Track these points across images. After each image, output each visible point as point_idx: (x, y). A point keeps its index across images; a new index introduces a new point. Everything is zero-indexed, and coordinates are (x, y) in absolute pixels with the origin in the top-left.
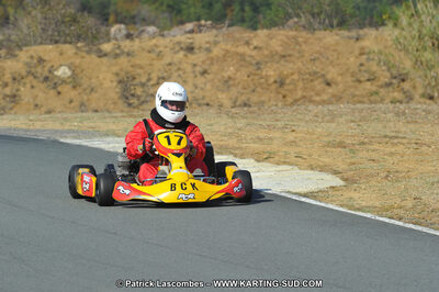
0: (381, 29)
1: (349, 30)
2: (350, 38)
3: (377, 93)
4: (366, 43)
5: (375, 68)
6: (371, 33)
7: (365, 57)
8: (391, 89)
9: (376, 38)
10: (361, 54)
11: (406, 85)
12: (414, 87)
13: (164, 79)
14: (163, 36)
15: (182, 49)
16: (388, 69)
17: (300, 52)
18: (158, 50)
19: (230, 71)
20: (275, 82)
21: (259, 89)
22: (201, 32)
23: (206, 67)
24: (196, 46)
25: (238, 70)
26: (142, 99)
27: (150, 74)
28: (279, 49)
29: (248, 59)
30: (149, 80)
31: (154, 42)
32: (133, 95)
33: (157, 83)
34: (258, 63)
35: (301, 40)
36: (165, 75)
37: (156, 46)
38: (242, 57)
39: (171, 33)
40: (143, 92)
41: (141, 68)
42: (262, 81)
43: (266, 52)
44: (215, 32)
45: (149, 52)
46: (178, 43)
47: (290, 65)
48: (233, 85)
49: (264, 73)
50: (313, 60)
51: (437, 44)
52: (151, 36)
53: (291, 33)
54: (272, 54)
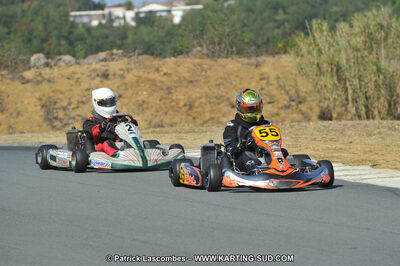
0: (277, 57)
1: (249, 57)
2: (250, 65)
3: (277, 114)
4: (265, 69)
5: (275, 92)
6: (270, 60)
7: (265, 82)
8: (290, 110)
9: (273, 64)
10: (262, 79)
11: (304, 107)
12: (311, 109)
13: (83, 102)
14: (79, 64)
15: (98, 75)
16: (287, 93)
17: (206, 78)
18: (76, 77)
19: (144, 95)
20: (185, 105)
21: (171, 112)
22: (113, 60)
23: (121, 92)
24: (111, 72)
25: (150, 95)
26: (64, 122)
27: (70, 99)
28: (187, 75)
29: (159, 84)
30: (70, 104)
31: (71, 69)
32: (56, 118)
33: (78, 107)
34: (168, 88)
35: (206, 66)
36: (84, 99)
37: (74, 73)
38: (153, 82)
39: (86, 61)
40: (65, 115)
41: (62, 93)
42: (173, 104)
43: (175, 78)
44: (126, 60)
45: (68, 79)
46: (94, 70)
47: (198, 90)
48: (147, 108)
49: (174, 97)
50: (218, 85)
51: (335, 69)
52: (68, 64)
53: (197, 61)
54: (181, 80)
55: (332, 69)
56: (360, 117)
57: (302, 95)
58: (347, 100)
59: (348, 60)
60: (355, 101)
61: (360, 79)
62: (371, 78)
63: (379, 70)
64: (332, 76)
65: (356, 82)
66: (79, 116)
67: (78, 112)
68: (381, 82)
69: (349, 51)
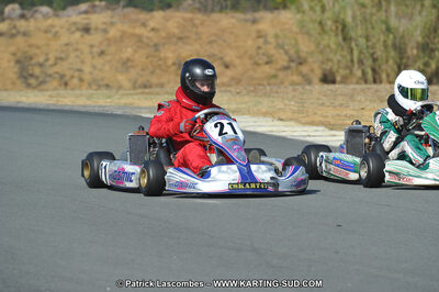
0: (276, 12)
1: (244, 11)
2: (246, 21)
3: (275, 76)
4: (262, 26)
5: (273, 52)
6: (267, 16)
7: (261, 40)
8: (289, 72)
9: (272, 21)
10: (259, 37)
11: (304, 69)
12: (312, 71)
13: (61, 59)
14: (57, 16)
15: (78, 29)
16: (286, 53)
17: (197, 34)
18: (54, 30)
19: (128, 52)
20: (174, 64)
21: (158, 71)
22: (95, 12)
23: (103, 48)
24: (93, 26)
25: (135, 51)
26: (41, 79)
27: (47, 54)
28: (176, 31)
29: (145, 40)
30: (47, 60)
31: (50, 21)
32: (32, 75)
33: (55, 64)
34: (156, 45)
35: (197, 22)
36: (63, 55)
37: (52, 26)
38: (139, 38)
39: (65, 12)
40: (42, 72)
41: (38, 47)
42: (161, 62)
43: (163, 34)
44: (109, 13)
45: (46, 32)
46: (75, 24)
47: (188, 47)
48: (132, 67)
49: (162, 55)
50: (210, 43)
51: (340, 28)
52: (46, 17)
53: (189, 15)
54: (170, 37)
55: (337, 28)
56: (366, 82)
57: (303, 55)
58: (352, 61)
59: (354, 18)
60: (361, 62)
61: (367, 38)
62: (379, 37)
63: (388, 29)
64: (337, 35)
65: (362, 41)
66: (57, 73)
67: (56, 69)
68: (390, 42)
69: (356, 7)
